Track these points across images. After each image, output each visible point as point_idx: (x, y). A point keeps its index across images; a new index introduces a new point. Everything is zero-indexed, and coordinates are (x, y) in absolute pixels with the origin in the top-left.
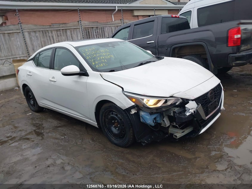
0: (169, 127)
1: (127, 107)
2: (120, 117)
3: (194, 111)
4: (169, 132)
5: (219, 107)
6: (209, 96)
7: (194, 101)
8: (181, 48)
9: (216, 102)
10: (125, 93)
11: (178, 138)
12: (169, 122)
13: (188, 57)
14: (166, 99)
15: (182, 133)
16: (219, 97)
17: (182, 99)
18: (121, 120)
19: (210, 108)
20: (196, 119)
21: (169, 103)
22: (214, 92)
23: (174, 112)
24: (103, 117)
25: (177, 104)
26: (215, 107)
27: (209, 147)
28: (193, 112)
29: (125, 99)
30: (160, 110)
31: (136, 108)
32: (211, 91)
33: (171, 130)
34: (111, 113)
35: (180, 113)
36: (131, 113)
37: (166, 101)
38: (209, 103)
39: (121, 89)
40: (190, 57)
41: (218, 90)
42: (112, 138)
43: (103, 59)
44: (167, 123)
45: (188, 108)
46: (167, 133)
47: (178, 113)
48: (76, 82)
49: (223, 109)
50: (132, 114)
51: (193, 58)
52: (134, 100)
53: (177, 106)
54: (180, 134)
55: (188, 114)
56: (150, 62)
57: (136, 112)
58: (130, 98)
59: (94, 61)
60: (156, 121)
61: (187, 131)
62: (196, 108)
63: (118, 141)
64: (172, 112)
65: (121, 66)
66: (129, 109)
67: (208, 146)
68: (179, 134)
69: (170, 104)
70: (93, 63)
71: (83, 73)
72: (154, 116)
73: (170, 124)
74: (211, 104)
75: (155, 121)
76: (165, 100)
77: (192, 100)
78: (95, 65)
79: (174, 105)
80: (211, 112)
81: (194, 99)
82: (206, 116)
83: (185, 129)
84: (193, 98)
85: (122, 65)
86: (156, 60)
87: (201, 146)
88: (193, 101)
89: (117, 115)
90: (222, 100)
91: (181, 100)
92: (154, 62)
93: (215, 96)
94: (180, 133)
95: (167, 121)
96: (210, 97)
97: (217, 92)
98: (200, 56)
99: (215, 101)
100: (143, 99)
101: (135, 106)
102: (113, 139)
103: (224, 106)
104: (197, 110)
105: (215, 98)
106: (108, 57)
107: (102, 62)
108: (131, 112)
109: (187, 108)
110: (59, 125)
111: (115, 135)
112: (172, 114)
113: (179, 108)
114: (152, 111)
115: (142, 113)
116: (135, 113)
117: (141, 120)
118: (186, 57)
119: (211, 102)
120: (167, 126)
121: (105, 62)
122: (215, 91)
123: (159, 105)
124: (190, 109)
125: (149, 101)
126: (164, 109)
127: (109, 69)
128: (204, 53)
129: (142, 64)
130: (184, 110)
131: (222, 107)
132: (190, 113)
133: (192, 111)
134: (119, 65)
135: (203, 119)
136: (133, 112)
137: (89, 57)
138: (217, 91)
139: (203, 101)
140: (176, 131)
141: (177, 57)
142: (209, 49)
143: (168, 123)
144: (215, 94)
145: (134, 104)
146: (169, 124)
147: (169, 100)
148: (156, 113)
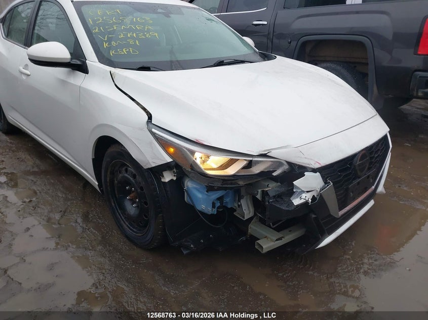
0: (250, 219)
1: (154, 165)
2: (140, 183)
3: (314, 198)
4: (250, 231)
5: (373, 187)
6: (357, 162)
7: (318, 174)
8: (319, 43)
9: (371, 177)
10: (153, 130)
11: (264, 251)
12: (252, 210)
13: (328, 65)
14: (251, 159)
15: (277, 240)
16: (378, 165)
17: (289, 163)
18: (142, 189)
19: (352, 192)
20: (314, 216)
21: (256, 170)
22: (371, 153)
23: (265, 194)
24: (109, 173)
25: (274, 174)
26: (366, 190)
27: (332, 280)
28: (310, 201)
29: (151, 143)
30: (231, 184)
31: (175, 170)
32: (363, 152)
33: (255, 229)
34: (124, 169)
35: (279, 197)
36: (163, 180)
37: (250, 165)
38: (354, 179)
39: (147, 118)
40: (333, 66)
41: (379, 150)
42: (122, 222)
43: (132, 37)
44: (246, 212)
45: (300, 189)
46: (245, 233)
47: (274, 196)
48: (63, 82)
49: (381, 192)
50: (165, 183)
51: (339, 68)
52: (172, 150)
53: (275, 179)
54: (272, 243)
55: (296, 201)
56: (243, 62)
57: (175, 178)
58: (164, 144)
59: (109, 40)
60: (222, 203)
61: (289, 237)
62: (319, 190)
63: (134, 231)
64: (260, 190)
65: (172, 62)
66: (158, 170)
67: (331, 277)
68: (268, 242)
69: (258, 172)
70: (105, 45)
71: (78, 65)
72: (217, 194)
73: (255, 213)
74: (358, 183)
75: (218, 204)
76: (245, 162)
77: (314, 171)
78: (109, 49)
79: (266, 175)
80: (354, 199)
81: (317, 169)
82: (340, 209)
83: (286, 231)
84: (317, 166)
85: (174, 59)
86: (257, 60)
87: (316, 274)
88: (316, 173)
89: (134, 176)
90: (383, 172)
91: (286, 167)
92: (251, 62)
93: (371, 163)
94: (272, 241)
95: (249, 208)
96: (359, 165)
97: (376, 156)
98: (355, 67)
99: (368, 177)
100: (193, 153)
101: (173, 164)
102: (126, 225)
103: (385, 185)
104: (321, 196)
105: (369, 169)
106: (145, 35)
107: (128, 46)
108: (163, 176)
109: (298, 188)
110: (36, 169)
111: (129, 218)
112: (259, 197)
113: (279, 184)
114: (212, 183)
115: (189, 184)
116: (172, 180)
117: (186, 199)
118: (325, 65)
119: (359, 178)
120: (246, 217)
121: (135, 46)
122: (373, 151)
123: (231, 171)
124: (303, 192)
125: (208, 157)
126: (241, 183)
127: (139, 62)
128: (364, 61)
129: (221, 63)
130: (291, 191)
131: (381, 189)
132: (302, 201)
133: (308, 197)
134: (167, 58)
135: (332, 216)
136: (168, 177)
137: (99, 29)
138: (376, 152)
139: (340, 175)
140: (265, 234)
141: (309, 63)
142: (376, 53)
143: (249, 213)
144: (371, 158)
145: (169, 160)
146: (251, 214)
147: (258, 162)
148: (219, 189)
